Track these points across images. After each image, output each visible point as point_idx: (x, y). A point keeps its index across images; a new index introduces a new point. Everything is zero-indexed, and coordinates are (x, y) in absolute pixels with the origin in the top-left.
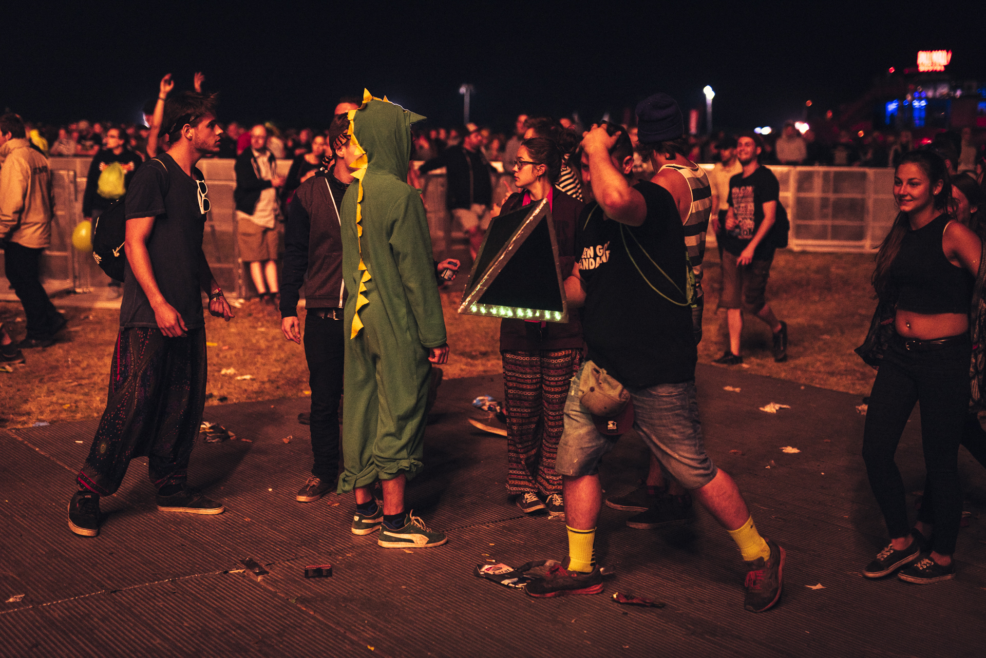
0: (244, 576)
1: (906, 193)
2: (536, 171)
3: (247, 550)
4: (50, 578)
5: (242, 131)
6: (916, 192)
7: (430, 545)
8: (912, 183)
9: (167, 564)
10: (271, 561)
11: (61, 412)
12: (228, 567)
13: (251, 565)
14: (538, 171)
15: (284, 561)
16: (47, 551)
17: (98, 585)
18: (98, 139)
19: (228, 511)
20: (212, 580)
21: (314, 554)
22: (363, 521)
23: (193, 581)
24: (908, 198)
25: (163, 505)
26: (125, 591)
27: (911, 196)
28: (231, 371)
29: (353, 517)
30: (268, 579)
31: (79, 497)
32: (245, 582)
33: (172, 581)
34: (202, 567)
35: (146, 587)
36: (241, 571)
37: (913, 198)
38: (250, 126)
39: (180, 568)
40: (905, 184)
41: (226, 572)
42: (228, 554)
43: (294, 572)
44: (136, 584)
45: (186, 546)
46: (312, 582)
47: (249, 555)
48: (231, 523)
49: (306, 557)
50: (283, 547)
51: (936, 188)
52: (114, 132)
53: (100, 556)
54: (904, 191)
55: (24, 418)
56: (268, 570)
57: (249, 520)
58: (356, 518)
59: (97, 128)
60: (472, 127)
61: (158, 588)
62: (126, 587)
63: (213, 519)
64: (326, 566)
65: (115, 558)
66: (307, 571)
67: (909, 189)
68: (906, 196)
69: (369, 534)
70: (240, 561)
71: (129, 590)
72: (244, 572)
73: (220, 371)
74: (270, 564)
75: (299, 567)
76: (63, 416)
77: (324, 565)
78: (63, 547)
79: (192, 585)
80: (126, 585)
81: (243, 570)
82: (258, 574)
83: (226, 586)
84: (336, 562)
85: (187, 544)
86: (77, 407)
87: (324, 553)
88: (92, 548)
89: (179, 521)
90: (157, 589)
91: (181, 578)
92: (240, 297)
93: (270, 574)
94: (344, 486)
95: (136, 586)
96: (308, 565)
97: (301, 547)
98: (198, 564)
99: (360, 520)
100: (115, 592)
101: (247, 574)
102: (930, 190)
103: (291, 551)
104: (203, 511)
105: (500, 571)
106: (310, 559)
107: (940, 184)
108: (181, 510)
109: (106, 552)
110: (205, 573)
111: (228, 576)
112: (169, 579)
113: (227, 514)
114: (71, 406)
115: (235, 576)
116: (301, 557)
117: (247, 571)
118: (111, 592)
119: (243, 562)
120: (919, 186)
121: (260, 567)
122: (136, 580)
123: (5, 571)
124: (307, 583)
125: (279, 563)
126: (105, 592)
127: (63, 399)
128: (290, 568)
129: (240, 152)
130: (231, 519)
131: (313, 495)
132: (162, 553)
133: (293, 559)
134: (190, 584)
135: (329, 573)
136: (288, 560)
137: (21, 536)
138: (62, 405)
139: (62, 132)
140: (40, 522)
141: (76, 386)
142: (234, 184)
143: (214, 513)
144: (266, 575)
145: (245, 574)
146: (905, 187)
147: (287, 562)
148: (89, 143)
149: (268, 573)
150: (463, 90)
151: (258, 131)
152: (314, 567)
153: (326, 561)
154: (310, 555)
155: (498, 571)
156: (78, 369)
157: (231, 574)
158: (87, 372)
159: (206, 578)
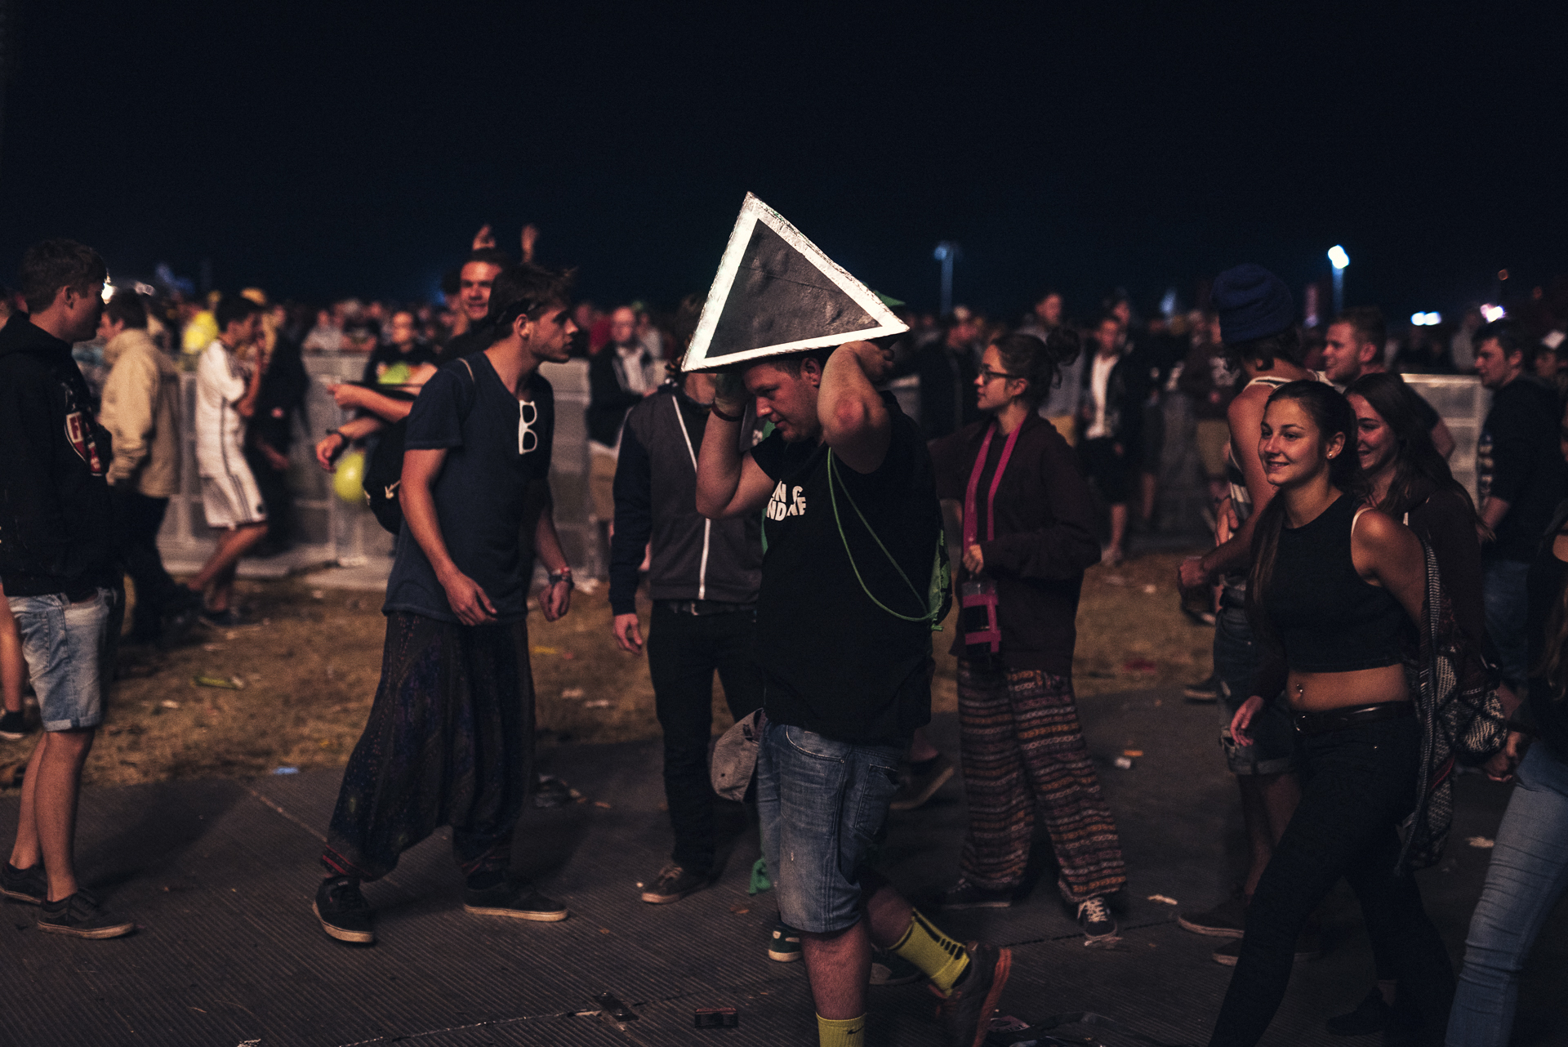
0: (599, 1022)
1: (1276, 451)
2: (1010, 389)
3: (603, 980)
4: (299, 1013)
5: (599, 316)
6: (1294, 449)
7: (894, 981)
8: (1289, 434)
9: (479, 997)
10: (643, 999)
11: (315, 752)
12: (574, 1007)
13: (610, 1004)
14: (1015, 388)
15: (662, 1000)
16: (295, 970)
17: (372, 1028)
18: (374, 327)
19: (575, 916)
20: (549, 1025)
21: (710, 990)
22: (787, 939)
23: (519, 1027)
24: (1281, 459)
25: (473, 904)
26: (414, 1039)
27: (1287, 457)
28: (576, 693)
29: (772, 934)
30: (637, 1028)
31: (330, 888)
32: (600, 1032)
33: (487, 1024)
34: (534, 1004)
35: (447, 1034)
36: (595, 1013)
37: (1289, 461)
38: (610, 307)
39: (499, 1005)
40: (1276, 433)
41: (571, 1015)
42: (574, 985)
43: (677, 1017)
44: (431, 1029)
45: (507, 970)
46: (707, 1035)
47: (607, 988)
48: (579, 935)
49: (697, 993)
50: (660, 977)
51: (1332, 446)
52: (402, 318)
53: (375, 981)
54: (1273, 448)
55: (261, 761)
56: (637, 1014)
57: (608, 931)
58: (777, 935)
59: (376, 310)
60: (961, 313)
61: (466, 1036)
62: (417, 1032)
63: (549, 928)
64: (730, 1010)
65: (398, 985)
66: (698, 1018)
67: (1282, 444)
68: (1277, 455)
69: (795, 961)
70: (594, 997)
71: (422, 1037)
72: (599, 1015)
73: (560, 692)
74: (639, 1004)
75: (685, 1010)
76: (319, 758)
77: (725, 1009)
78: (320, 965)
79: (518, 1033)
80: (416, 1029)
81: (597, 1013)
82: (620, 1019)
83: (571, 1037)
84: (744, 1004)
85: (510, 967)
86: (340, 745)
87: (725, 988)
88: (364, 969)
89: (495, 929)
90: (463, 1038)
91: (502, 1021)
92: (591, 576)
93: (639, 1021)
94: (760, 881)
95: (431, 1032)
96: (700, 1007)
97: (689, 978)
98: (527, 1000)
99: (782, 937)
100: (399, 1040)
101: (605, 1018)
102: (1320, 449)
103: (673, 984)
104: (535, 916)
105: (1009, 1026)
106: (703, 998)
107: (1338, 440)
108: (501, 912)
109: (385, 975)
110: (541, 1014)
111: (573, 1020)
112: (482, 1022)
113: (573, 921)
114: (331, 744)
115: (585, 1022)
116: (689, 994)
117: (604, 1015)
118: (394, 1040)
119: (597, 999)
120: (1299, 440)
121: (625, 1009)
122: (432, 1023)
123: (231, 1000)
124: (699, 1036)
125: (654, 1003)
126: (383, 1040)
127: (320, 731)
128: (672, 1010)
129: (594, 349)
130: (578, 930)
131: (668, 893)
132: (472, 980)
133: (675, 997)
134: (515, 1031)
135: (734, 1021)
136: (668, 999)
137: (256, 946)
138: (318, 740)
139: (323, 318)
140: (284, 925)
141: (338, 712)
142: (586, 399)
143: (552, 919)
144: (633, 1022)
145: (601, 1018)
146: (1277, 440)
147: (666, 1002)
148: (361, 334)
149: (636, 1018)
150: (942, 252)
151: (623, 315)
152: (710, 1011)
153: (730, 1002)
154: (703, 992)
155: (1005, 1028)
156: (342, 686)
157: (579, 1017)
158: (357, 690)
159: (541, 1023)
